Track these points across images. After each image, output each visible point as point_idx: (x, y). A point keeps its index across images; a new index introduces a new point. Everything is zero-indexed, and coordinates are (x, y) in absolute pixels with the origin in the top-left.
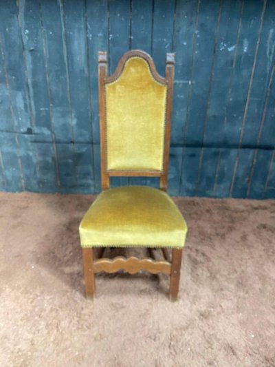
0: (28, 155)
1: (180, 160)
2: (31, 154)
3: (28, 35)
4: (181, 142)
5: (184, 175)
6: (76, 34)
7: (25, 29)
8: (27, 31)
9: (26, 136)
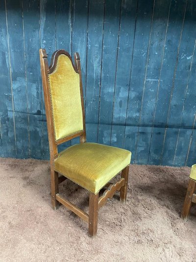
0: (36, 130)
1: (149, 136)
2: (38, 129)
3: (45, 44)
4: (151, 124)
5: (152, 148)
6: (79, 45)
7: (43, 40)
8: (45, 42)
9: (36, 116)
